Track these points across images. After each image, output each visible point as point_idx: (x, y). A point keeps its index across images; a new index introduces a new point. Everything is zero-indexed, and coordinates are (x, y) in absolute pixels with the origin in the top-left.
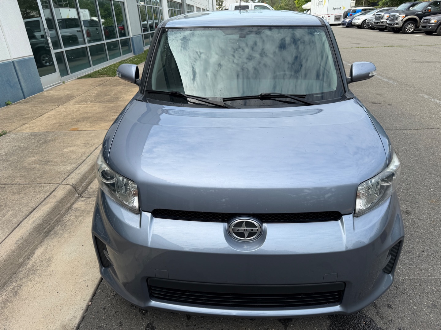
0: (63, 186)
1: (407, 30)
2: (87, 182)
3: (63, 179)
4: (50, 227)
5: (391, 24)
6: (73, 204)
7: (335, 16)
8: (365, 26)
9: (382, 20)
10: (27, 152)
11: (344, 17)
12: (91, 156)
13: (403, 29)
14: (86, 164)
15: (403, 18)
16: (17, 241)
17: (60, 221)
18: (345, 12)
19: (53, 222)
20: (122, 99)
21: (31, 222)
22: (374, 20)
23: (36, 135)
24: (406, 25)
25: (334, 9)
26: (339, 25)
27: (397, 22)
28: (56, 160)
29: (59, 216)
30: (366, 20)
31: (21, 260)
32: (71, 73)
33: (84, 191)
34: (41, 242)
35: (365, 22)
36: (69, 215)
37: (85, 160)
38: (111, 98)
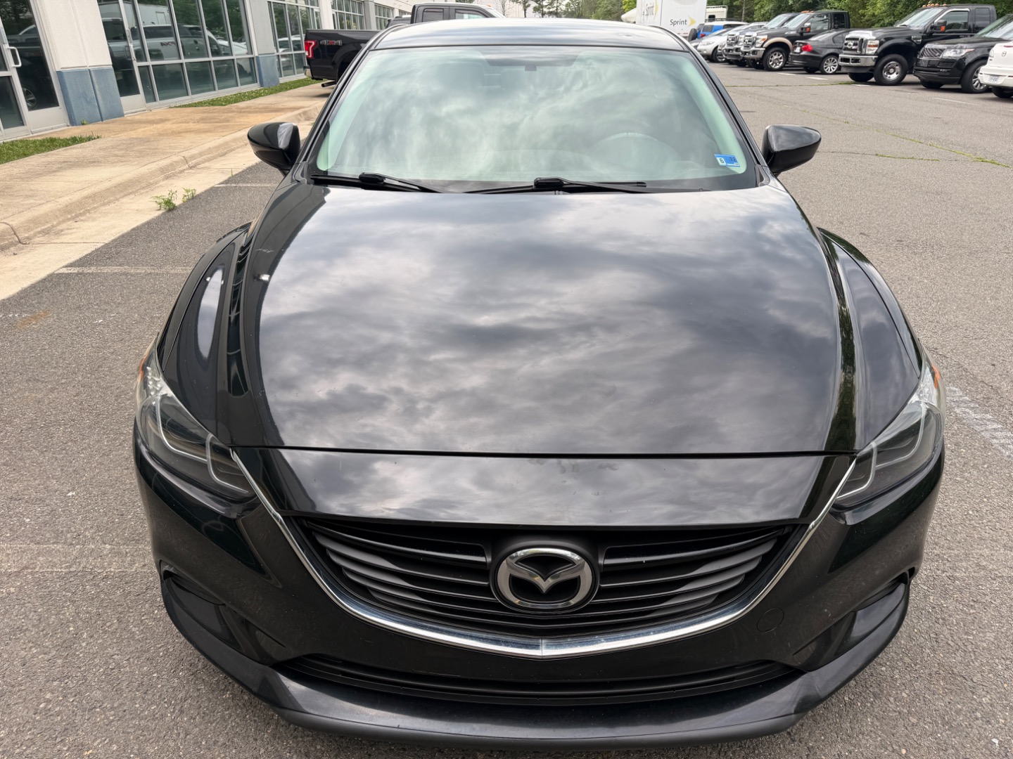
5: (749, 53)
8: (717, 57)
9: (737, 46)
13: (764, 63)
15: (763, 42)
22: (727, 46)
24: (770, 55)
25: (674, 23)
27: (754, 48)
32: (160, 100)
35: (717, 50)
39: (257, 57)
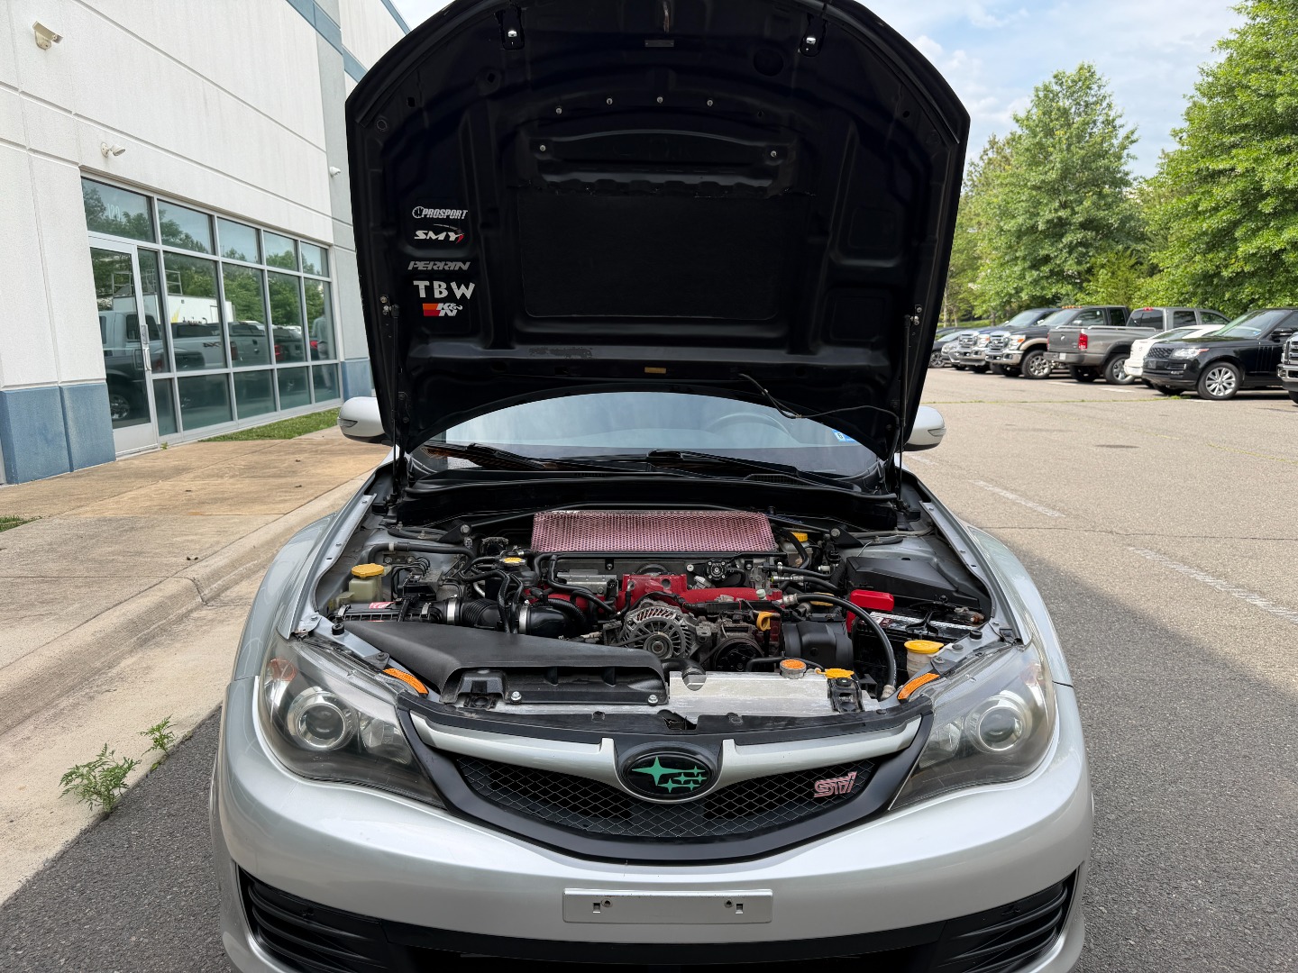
0: (176, 579)
1: (1034, 371)
2: (220, 584)
3: (174, 571)
4: (148, 633)
5: (995, 358)
6: (191, 611)
9: (976, 348)
10: (94, 541)
12: (230, 547)
13: (1023, 370)
14: (221, 555)
15: (1019, 343)
17: (165, 631)
19: (154, 626)
20: (304, 472)
21: (117, 614)
22: (959, 348)
28: (157, 551)
29: (165, 621)
33: (213, 598)
34: (132, 651)
36: (184, 625)
37: (219, 551)
38: (278, 472)
39: (342, 363)
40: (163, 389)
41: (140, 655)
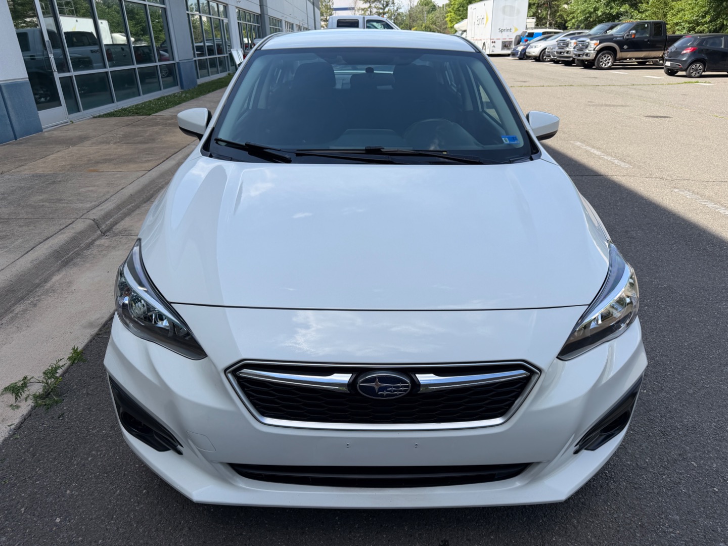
0: (83, 220)
1: (602, 65)
2: (111, 222)
3: (81, 214)
4: (68, 258)
5: (579, 55)
6: (95, 240)
7: (503, 42)
8: (545, 57)
9: (567, 49)
10: (30, 191)
11: (516, 44)
12: (117, 195)
13: (596, 64)
14: (110, 201)
15: (595, 46)
16: (32, 260)
17: (79, 255)
18: (516, 37)
19: (71, 253)
20: (159, 140)
21: (46, 246)
22: (557, 49)
23: (40, 176)
24: (600, 56)
25: (501, 31)
26: (508, 55)
27: (587, 51)
28: (70, 199)
29: (78, 249)
30: (545, 49)
31: (37, 281)
32: (84, 110)
33: (108, 230)
34: (59, 270)
35: (545, 52)
36: (91, 250)
37: (108, 199)
38: (144, 140)
39: (178, 63)
40: (67, 83)
41: (64, 272)
